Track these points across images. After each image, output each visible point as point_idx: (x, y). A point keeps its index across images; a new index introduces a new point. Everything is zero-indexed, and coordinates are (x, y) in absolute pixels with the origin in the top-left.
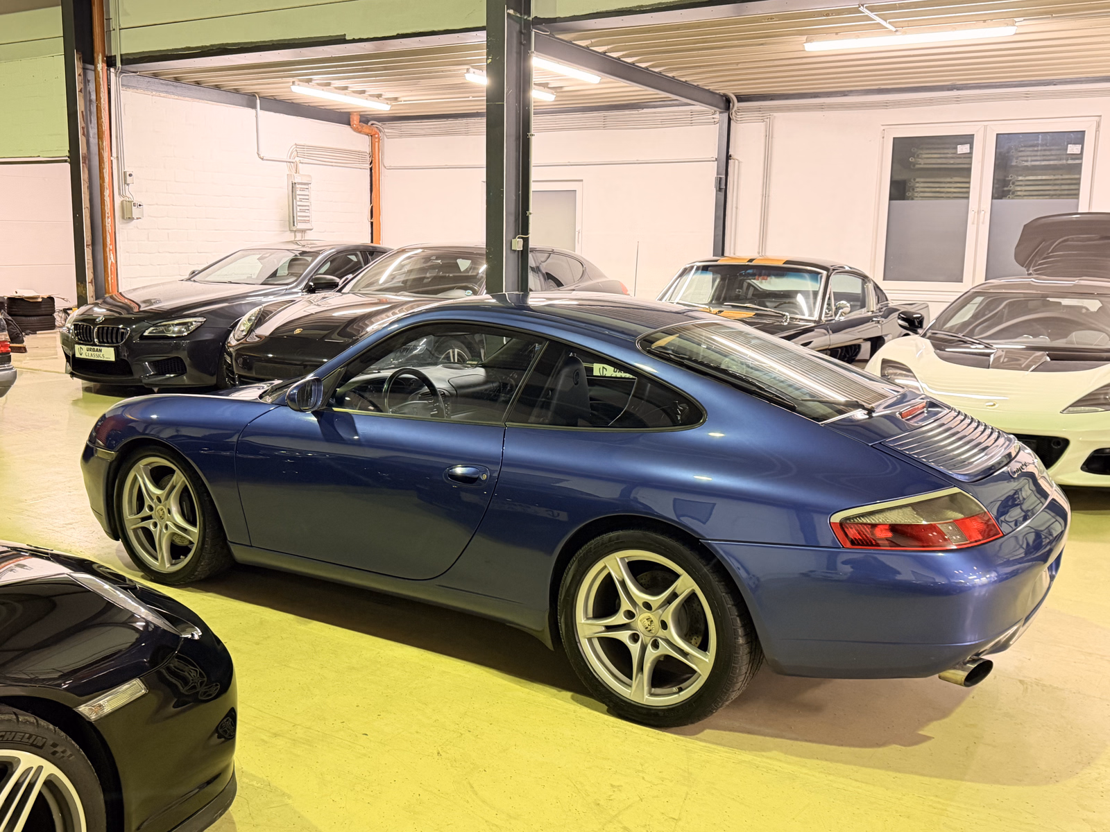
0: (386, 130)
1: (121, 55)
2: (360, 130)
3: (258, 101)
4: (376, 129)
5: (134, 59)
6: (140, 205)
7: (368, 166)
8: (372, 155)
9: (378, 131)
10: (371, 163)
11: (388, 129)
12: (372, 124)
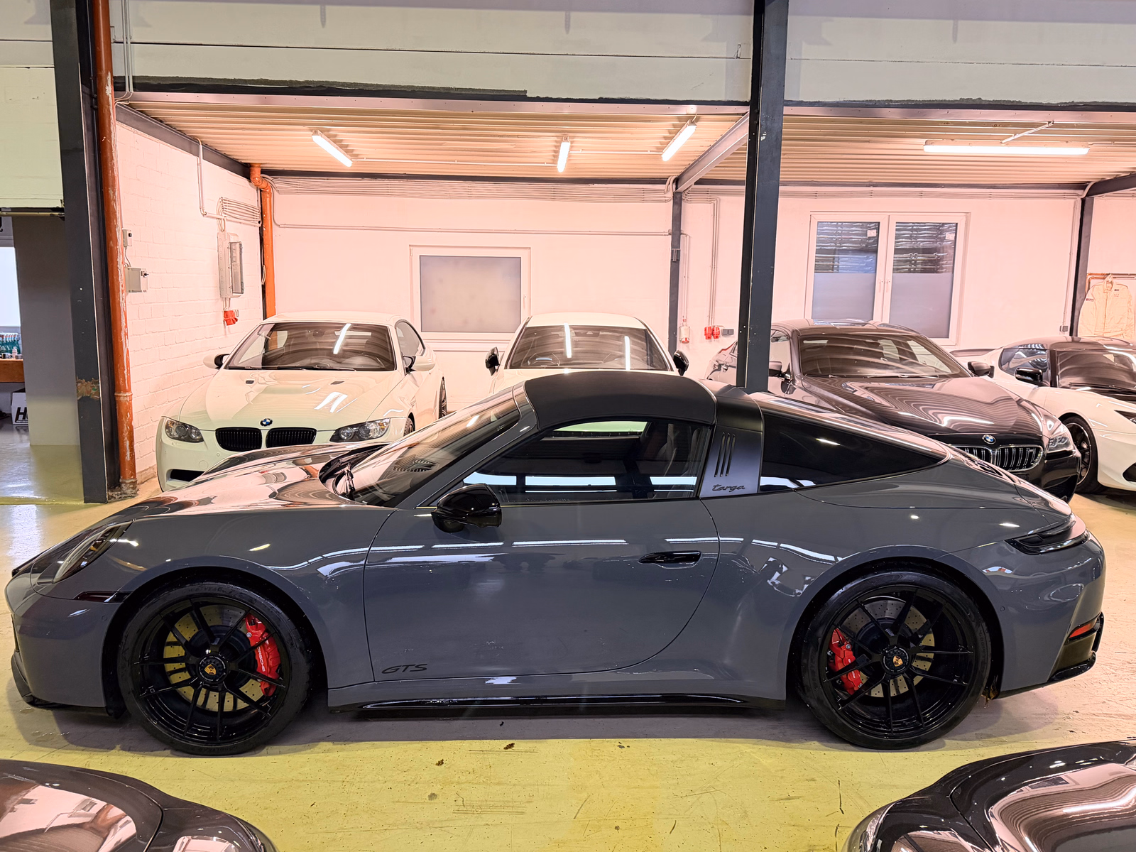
1: (134, 77)
2: (259, 184)
3: (201, 146)
5: (159, 85)
8: (262, 211)
9: (270, 185)
10: (261, 221)
12: (264, 178)
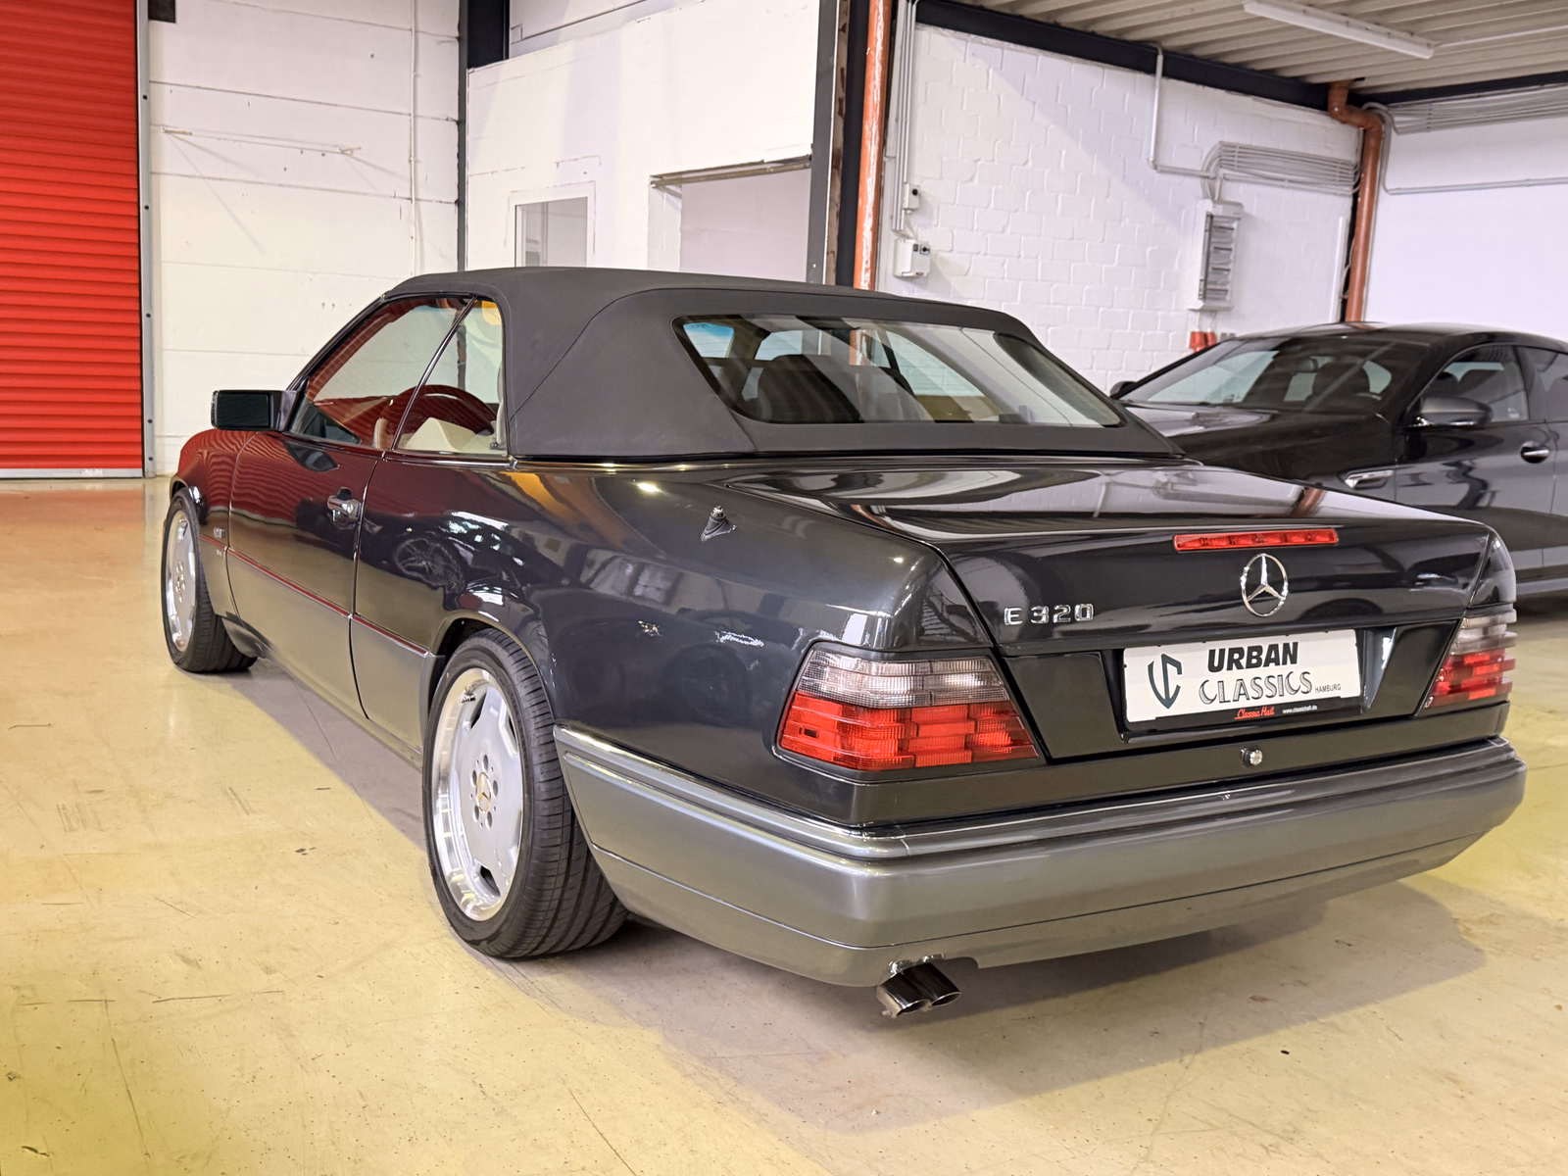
0: (1397, 119)
2: (1344, 118)
3: (1160, 59)
4: (1377, 118)
6: (925, 250)
7: (1349, 190)
8: (1359, 170)
9: (1379, 121)
10: (1355, 186)
11: (1400, 117)
12: (1370, 108)
